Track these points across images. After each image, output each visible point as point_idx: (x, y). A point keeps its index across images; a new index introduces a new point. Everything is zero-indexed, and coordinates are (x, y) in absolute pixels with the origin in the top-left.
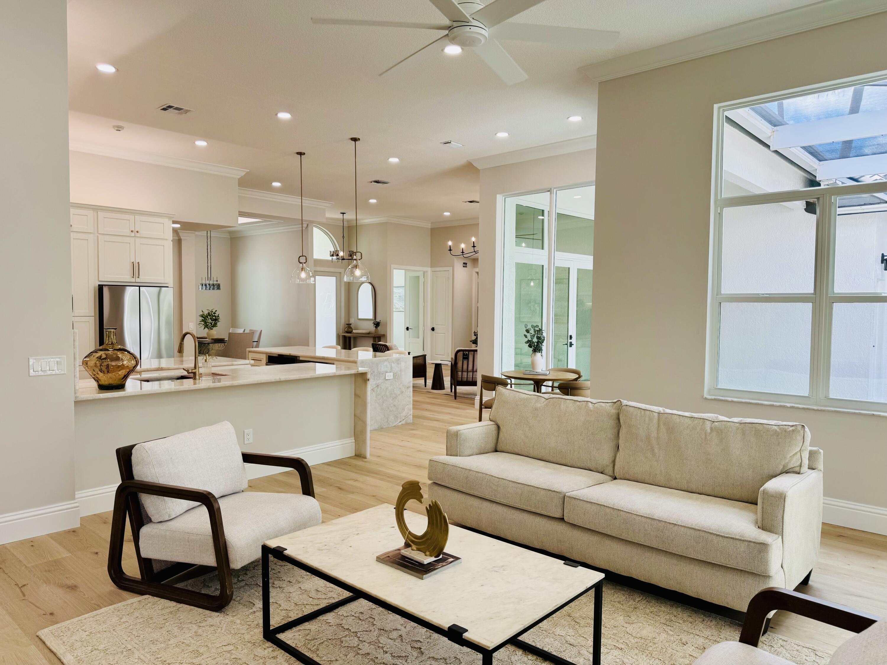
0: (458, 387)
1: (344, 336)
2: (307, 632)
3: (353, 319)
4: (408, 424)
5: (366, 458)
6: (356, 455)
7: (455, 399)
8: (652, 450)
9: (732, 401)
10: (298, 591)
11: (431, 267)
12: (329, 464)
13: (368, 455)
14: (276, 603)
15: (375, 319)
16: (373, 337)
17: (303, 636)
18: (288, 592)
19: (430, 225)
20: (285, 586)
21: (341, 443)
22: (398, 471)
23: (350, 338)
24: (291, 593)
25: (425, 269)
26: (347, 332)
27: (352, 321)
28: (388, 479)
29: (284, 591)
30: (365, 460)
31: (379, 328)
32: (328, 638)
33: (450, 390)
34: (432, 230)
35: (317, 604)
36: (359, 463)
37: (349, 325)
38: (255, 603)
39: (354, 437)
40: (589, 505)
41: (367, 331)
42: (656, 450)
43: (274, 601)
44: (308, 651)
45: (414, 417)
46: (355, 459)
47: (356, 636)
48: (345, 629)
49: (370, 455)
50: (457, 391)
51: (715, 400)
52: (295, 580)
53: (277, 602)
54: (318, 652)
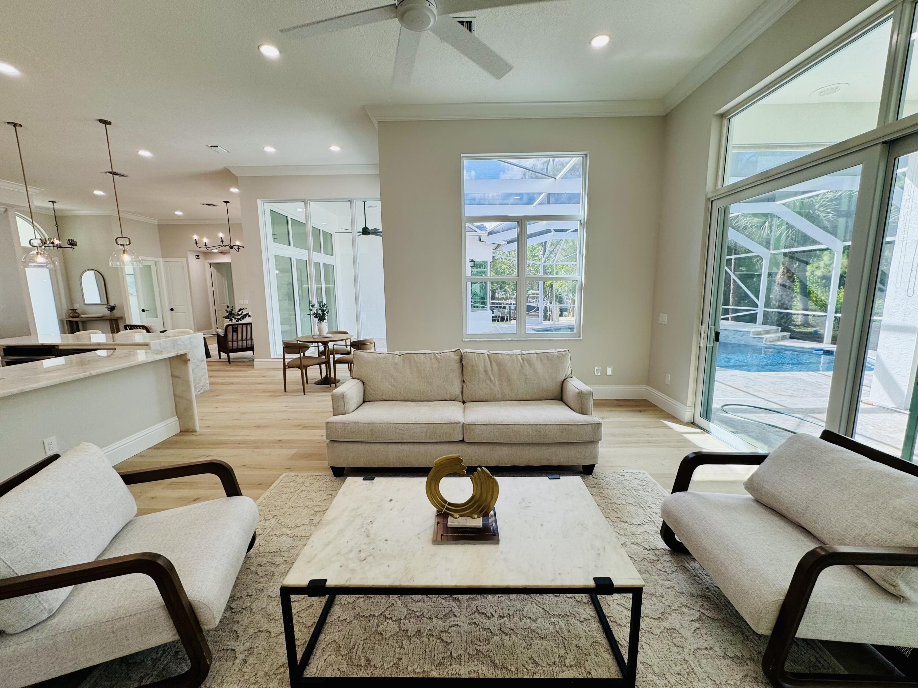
0: (230, 354)
1: (70, 321)
2: (334, 645)
3: (78, 305)
4: (206, 392)
5: (195, 432)
6: (181, 431)
7: (230, 363)
8: (490, 379)
9: (480, 341)
10: (270, 601)
11: (163, 258)
12: (156, 447)
13: (198, 429)
14: (260, 631)
15: (108, 303)
16: (109, 320)
17: (334, 653)
18: (260, 609)
19: (157, 221)
20: (249, 604)
21: (164, 425)
22: (243, 435)
23: (77, 323)
24: (264, 608)
25: (156, 259)
26: (72, 317)
27: (76, 306)
28: (240, 445)
29: (254, 610)
30: (195, 434)
31: (114, 311)
32: (363, 638)
33: (218, 357)
34: (159, 226)
35: (309, 605)
36: (191, 438)
37: (74, 311)
38: (233, 648)
39: (177, 414)
40: (485, 427)
41: (101, 315)
42: (493, 379)
43: (256, 631)
44: (359, 669)
45: (211, 384)
46: (181, 435)
47: (386, 618)
48: (367, 617)
49: (200, 427)
50: (231, 357)
51: (470, 341)
52: (253, 590)
53: (261, 629)
54: (372, 664)
